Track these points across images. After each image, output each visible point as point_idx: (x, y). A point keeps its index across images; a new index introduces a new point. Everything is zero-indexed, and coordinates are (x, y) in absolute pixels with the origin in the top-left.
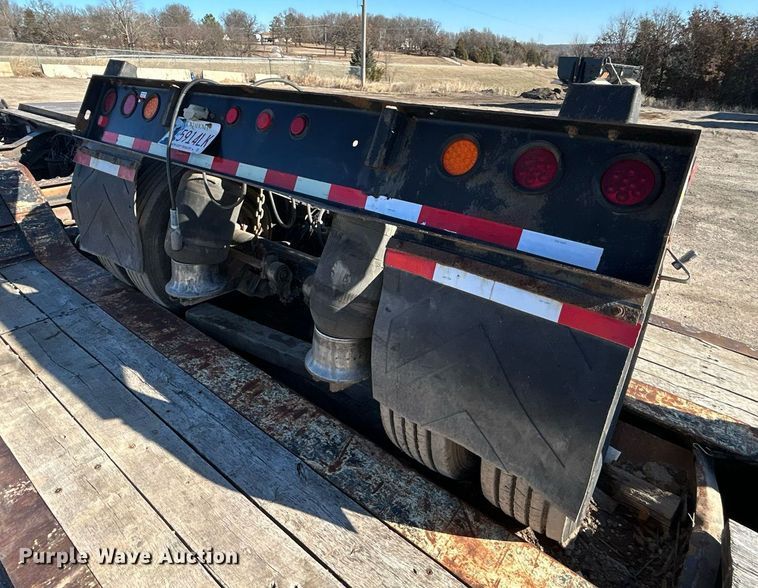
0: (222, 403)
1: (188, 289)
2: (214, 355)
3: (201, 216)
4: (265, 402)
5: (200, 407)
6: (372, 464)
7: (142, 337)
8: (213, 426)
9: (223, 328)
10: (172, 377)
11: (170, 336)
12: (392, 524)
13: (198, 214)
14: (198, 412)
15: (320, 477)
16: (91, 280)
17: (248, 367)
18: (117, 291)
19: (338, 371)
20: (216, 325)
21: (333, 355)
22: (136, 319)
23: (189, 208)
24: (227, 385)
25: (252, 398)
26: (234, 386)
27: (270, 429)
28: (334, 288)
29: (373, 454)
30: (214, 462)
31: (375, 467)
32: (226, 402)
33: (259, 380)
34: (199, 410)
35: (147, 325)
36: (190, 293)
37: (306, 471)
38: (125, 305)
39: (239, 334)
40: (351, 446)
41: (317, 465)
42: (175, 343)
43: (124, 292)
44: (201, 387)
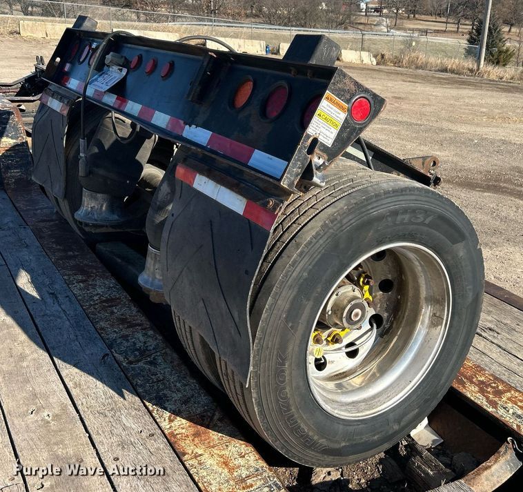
0: (78, 306)
1: (90, 215)
2: (96, 275)
3: (108, 149)
4: (112, 313)
5: (60, 305)
6: (165, 368)
7: (49, 254)
8: (60, 318)
9: (119, 261)
10: (52, 283)
11: (70, 258)
12: (147, 404)
13: (106, 148)
14: (56, 307)
15: (117, 365)
16: (37, 210)
17: (118, 289)
18: (52, 220)
19: (156, 281)
20: (114, 257)
21: (154, 265)
22: (53, 242)
23: (101, 142)
24: (91, 297)
25: (104, 308)
26: (96, 298)
27: (102, 329)
28: (158, 203)
29: (171, 362)
30: (44, 338)
31: (166, 369)
32: (82, 306)
33: (119, 298)
34: (58, 307)
35: (58, 247)
36: (90, 218)
37: (109, 359)
38: (52, 231)
39: (130, 267)
40: (158, 354)
41: (120, 358)
42: (72, 263)
43: (57, 222)
44: (70, 294)
